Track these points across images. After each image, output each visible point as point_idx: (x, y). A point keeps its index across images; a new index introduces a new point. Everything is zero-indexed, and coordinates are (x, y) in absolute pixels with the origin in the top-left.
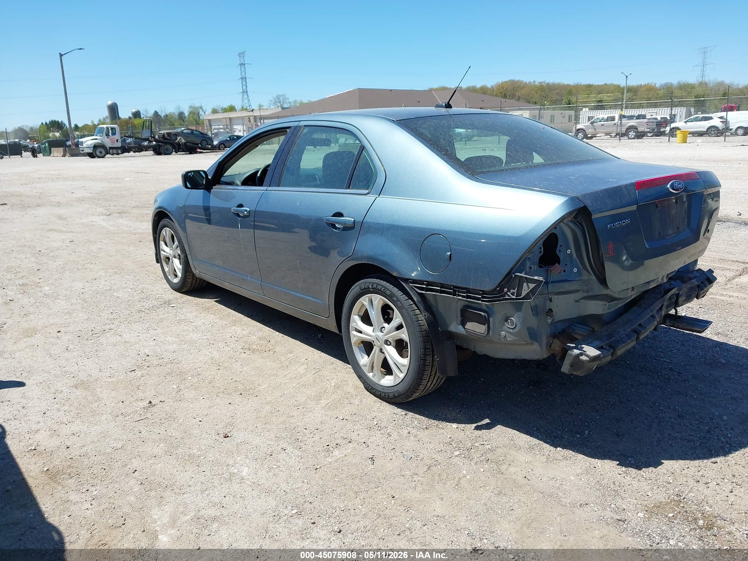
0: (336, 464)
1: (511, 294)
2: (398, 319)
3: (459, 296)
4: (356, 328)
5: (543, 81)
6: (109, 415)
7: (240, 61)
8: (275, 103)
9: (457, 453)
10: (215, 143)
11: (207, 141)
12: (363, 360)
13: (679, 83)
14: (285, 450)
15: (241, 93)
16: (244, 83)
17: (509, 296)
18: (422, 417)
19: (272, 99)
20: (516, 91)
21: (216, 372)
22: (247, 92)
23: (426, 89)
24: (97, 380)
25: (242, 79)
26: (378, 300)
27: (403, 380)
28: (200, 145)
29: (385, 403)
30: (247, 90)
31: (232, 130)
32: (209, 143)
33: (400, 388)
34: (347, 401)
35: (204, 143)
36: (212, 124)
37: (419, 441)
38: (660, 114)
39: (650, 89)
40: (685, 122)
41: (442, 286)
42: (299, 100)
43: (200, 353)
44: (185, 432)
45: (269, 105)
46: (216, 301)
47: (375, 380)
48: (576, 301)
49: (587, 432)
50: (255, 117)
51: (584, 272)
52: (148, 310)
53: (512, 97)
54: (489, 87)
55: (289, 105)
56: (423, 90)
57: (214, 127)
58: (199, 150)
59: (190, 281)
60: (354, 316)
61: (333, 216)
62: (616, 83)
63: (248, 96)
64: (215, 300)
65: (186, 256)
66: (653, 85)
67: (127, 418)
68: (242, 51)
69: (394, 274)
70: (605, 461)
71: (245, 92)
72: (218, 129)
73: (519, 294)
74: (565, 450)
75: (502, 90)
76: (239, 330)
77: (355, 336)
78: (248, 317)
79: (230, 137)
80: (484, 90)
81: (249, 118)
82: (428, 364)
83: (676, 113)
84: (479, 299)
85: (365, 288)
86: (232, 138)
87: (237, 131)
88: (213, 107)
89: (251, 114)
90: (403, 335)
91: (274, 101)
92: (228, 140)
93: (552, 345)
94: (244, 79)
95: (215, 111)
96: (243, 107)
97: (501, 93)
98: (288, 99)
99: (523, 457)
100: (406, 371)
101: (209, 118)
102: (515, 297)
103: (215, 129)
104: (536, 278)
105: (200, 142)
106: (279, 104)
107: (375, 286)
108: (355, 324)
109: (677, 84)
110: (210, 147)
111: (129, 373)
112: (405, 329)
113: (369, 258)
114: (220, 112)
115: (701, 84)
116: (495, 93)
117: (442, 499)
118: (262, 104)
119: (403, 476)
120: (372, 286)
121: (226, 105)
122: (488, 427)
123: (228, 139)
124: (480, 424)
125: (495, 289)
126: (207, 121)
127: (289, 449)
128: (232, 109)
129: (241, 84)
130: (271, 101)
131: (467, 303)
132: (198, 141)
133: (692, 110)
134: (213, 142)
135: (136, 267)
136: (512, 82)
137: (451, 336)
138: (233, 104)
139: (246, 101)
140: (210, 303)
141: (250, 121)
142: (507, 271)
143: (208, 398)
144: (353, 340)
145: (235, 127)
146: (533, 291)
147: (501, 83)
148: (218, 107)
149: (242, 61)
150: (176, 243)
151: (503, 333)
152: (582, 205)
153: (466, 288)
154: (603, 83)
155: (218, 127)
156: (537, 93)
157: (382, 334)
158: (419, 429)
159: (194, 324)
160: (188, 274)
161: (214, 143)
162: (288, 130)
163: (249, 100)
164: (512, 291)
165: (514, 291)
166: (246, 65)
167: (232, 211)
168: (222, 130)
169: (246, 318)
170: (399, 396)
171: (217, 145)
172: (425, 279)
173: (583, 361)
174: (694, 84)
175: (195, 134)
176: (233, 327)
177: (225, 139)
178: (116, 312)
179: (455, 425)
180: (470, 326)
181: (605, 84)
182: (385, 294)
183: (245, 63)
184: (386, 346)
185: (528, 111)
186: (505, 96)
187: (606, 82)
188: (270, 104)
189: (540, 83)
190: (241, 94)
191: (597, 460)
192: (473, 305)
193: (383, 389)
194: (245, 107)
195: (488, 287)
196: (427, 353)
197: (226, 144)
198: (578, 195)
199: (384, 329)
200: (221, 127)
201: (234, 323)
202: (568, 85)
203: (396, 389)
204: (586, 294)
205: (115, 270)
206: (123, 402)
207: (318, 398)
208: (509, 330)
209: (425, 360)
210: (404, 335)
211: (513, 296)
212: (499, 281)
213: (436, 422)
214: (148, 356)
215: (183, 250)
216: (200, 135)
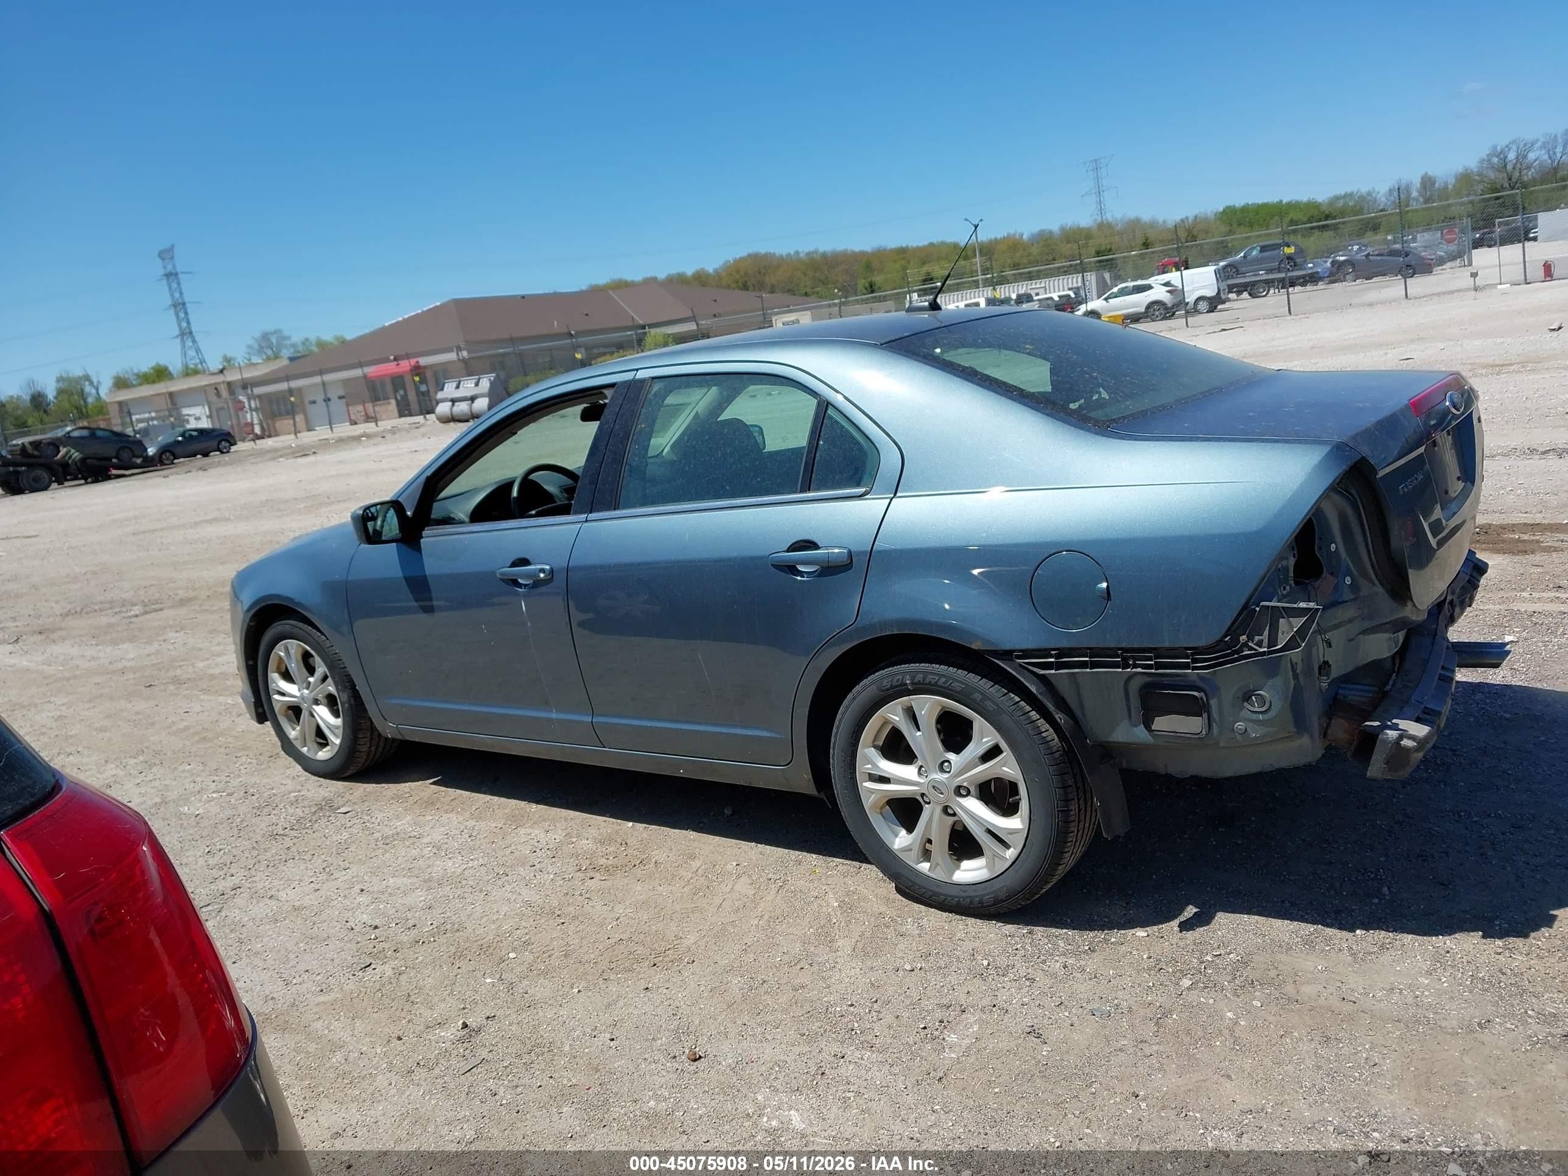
0: (972, 1059)
1: (1260, 643)
2: (984, 736)
3: (1135, 666)
4: (869, 774)
5: (812, 249)
6: (388, 1075)
7: (165, 267)
8: (260, 351)
9: (1186, 982)
10: (151, 451)
11: (131, 449)
12: (901, 840)
13: (1062, 229)
14: (843, 1057)
15: (177, 337)
16: (182, 315)
17: (1251, 649)
18: (1064, 931)
19: (251, 342)
20: (764, 274)
21: (561, 930)
22: (191, 333)
23: (584, 288)
24: (293, 1005)
25: (175, 306)
26: (928, 706)
27: (1014, 863)
28: (114, 460)
29: (971, 921)
30: (190, 329)
31: (181, 420)
32: (137, 453)
33: (1009, 881)
34: (890, 933)
35: (125, 455)
36: (132, 411)
37: (1096, 977)
38: (1057, 289)
39: (1014, 245)
40: (1106, 299)
41: (1093, 652)
42: (313, 337)
43: (490, 898)
44: (597, 1070)
45: (247, 356)
46: (434, 783)
47: (939, 875)
48: (1350, 640)
49: (1385, 890)
50: (229, 384)
51: (1363, 583)
52: (293, 829)
53: (761, 286)
54: (711, 271)
55: (292, 350)
56: (578, 290)
57: (138, 417)
58: (114, 472)
59: (364, 749)
60: (866, 750)
61: (787, 551)
62: (950, 239)
63: (194, 341)
64: (432, 780)
65: (356, 695)
66: (1017, 237)
67: (437, 1071)
68: (166, 245)
69: (973, 647)
70: (1457, 936)
71: (186, 334)
72: (147, 420)
73: (1273, 642)
74: (1372, 932)
75: (738, 277)
76: (538, 832)
77: (872, 791)
78: (538, 802)
79: (183, 435)
80: (701, 279)
81: (216, 389)
82: (1072, 818)
83: (1080, 284)
84: (1186, 666)
85: (892, 687)
86: (187, 435)
87: (192, 420)
88: (114, 374)
89: (220, 379)
90: (1004, 768)
91: (256, 346)
92: (179, 442)
93: (1330, 731)
94: (179, 306)
95: (121, 383)
96: (187, 367)
97: (737, 282)
98: (289, 338)
99: (1311, 963)
100: (1023, 842)
101: (120, 399)
102: (1266, 649)
103: (139, 421)
104: (1303, 605)
105: (114, 454)
106: (269, 352)
107: (920, 677)
108: (869, 766)
109: (1058, 232)
110: (139, 461)
111: (360, 973)
112: (1007, 753)
113: (899, 623)
114: (134, 382)
115: (1101, 226)
116: (724, 284)
117: (1229, 1077)
118: (230, 354)
119: (1121, 1050)
120: (912, 679)
121: (145, 366)
122: (1202, 919)
123: (180, 438)
124: (1182, 918)
125: (1221, 640)
126: (117, 405)
127: (850, 1051)
128: (161, 374)
129: (174, 318)
130: (249, 347)
131: (1147, 679)
132: (109, 450)
133: (1107, 276)
134: (146, 450)
135: (188, 743)
136: (754, 258)
137: (1107, 752)
138: (163, 362)
139: (192, 353)
140: (424, 789)
141: (218, 395)
142: (1243, 601)
143: (587, 988)
144: (868, 802)
145: (185, 411)
146: (1302, 632)
147: (732, 262)
148: (127, 372)
149: (170, 268)
150: (321, 669)
151: (1240, 725)
152: (1358, 457)
153: (1155, 649)
154: (926, 243)
155: (147, 415)
156: (806, 275)
157: (946, 776)
158: (1077, 954)
159: (426, 840)
160: (360, 735)
161: (149, 450)
162: (606, 392)
163: (198, 351)
164: (1257, 638)
165: (1261, 637)
166: (180, 276)
167: (498, 576)
168: (155, 422)
169: (534, 806)
170: (1008, 898)
171: (155, 454)
172: (1053, 646)
173: (1407, 750)
174: (1089, 229)
175: (99, 438)
176: (522, 831)
177: (171, 440)
178: (218, 847)
179: (1141, 933)
180: (1162, 723)
181: (931, 244)
182: (950, 690)
183: (179, 270)
184: (961, 800)
185: (809, 313)
186: (745, 287)
187: (931, 241)
188: (249, 353)
189: (808, 254)
190: (178, 340)
191: (1441, 937)
192: (1166, 681)
193: (965, 891)
194: (192, 366)
195: (1206, 636)
196: (1071, 796)
197: (178, 451)
198: (1344, 439)
199: (946, 764)
200: (153, 414)
201: (516, 821)
202: (863, 254)
203: (998, 884)
204: (1367, 624)
205: (141, 758)
206: (399, 1039)
207: (826, 937)
208: (1255, 716)
209: (1066, 812)
210: (1008, 767)
211: (1260, 647)
212: (1229, 623)
213: (1101, 935)
214: (376, 927)
215: (347, 682)
216: (114, 438)
